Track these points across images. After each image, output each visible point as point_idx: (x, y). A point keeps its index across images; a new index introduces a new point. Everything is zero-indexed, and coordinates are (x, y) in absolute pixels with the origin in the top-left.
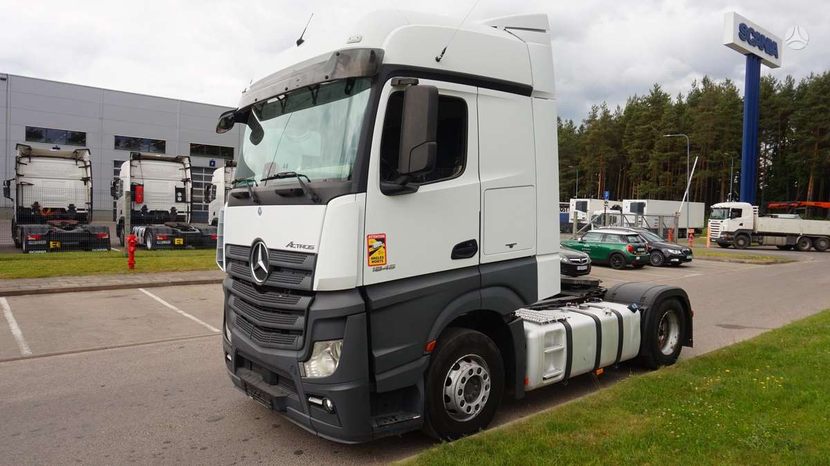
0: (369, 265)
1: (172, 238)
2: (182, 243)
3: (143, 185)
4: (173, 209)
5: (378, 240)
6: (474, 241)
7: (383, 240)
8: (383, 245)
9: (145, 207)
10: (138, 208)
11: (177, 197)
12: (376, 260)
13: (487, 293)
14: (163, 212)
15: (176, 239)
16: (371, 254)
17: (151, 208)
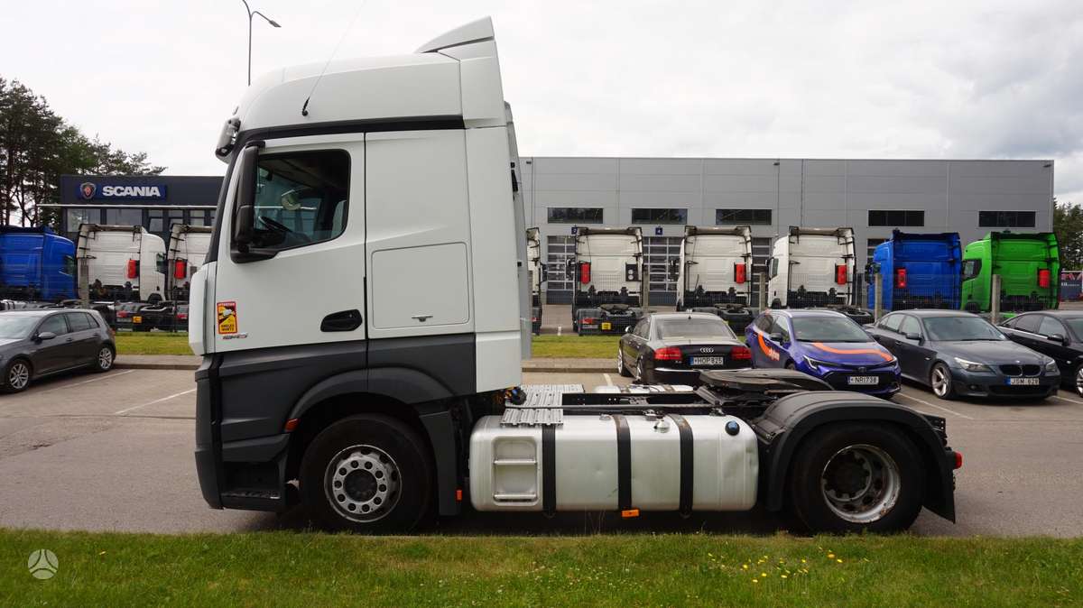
0: (220, 333)
1: (599, 322)
2: (609, 328)
3: (590, 264)
4: (624, 289)
5: (227, 308)
6: (356, 313)
7: (233, 308)
8: (233, 313)
9: (592, 287)
10: (585, 289)
11: (627, 275)
12: (226, 328)
13: (376, 374)
14: (611, 293)
15: (603, 324)
16: (221, 321)
17: (598, 289)
